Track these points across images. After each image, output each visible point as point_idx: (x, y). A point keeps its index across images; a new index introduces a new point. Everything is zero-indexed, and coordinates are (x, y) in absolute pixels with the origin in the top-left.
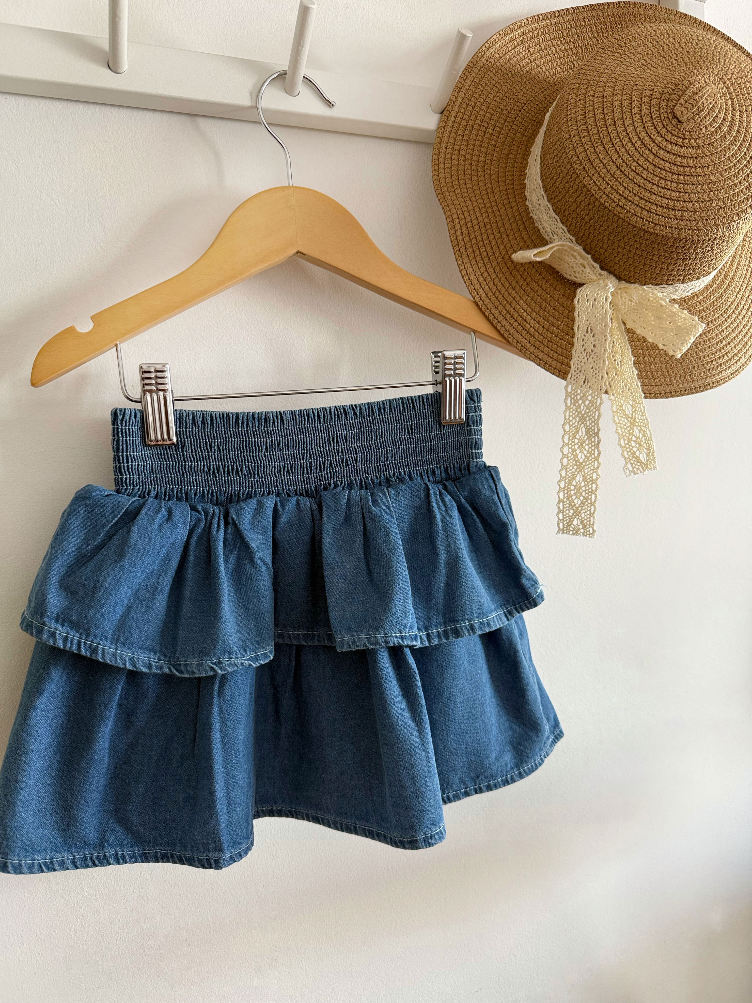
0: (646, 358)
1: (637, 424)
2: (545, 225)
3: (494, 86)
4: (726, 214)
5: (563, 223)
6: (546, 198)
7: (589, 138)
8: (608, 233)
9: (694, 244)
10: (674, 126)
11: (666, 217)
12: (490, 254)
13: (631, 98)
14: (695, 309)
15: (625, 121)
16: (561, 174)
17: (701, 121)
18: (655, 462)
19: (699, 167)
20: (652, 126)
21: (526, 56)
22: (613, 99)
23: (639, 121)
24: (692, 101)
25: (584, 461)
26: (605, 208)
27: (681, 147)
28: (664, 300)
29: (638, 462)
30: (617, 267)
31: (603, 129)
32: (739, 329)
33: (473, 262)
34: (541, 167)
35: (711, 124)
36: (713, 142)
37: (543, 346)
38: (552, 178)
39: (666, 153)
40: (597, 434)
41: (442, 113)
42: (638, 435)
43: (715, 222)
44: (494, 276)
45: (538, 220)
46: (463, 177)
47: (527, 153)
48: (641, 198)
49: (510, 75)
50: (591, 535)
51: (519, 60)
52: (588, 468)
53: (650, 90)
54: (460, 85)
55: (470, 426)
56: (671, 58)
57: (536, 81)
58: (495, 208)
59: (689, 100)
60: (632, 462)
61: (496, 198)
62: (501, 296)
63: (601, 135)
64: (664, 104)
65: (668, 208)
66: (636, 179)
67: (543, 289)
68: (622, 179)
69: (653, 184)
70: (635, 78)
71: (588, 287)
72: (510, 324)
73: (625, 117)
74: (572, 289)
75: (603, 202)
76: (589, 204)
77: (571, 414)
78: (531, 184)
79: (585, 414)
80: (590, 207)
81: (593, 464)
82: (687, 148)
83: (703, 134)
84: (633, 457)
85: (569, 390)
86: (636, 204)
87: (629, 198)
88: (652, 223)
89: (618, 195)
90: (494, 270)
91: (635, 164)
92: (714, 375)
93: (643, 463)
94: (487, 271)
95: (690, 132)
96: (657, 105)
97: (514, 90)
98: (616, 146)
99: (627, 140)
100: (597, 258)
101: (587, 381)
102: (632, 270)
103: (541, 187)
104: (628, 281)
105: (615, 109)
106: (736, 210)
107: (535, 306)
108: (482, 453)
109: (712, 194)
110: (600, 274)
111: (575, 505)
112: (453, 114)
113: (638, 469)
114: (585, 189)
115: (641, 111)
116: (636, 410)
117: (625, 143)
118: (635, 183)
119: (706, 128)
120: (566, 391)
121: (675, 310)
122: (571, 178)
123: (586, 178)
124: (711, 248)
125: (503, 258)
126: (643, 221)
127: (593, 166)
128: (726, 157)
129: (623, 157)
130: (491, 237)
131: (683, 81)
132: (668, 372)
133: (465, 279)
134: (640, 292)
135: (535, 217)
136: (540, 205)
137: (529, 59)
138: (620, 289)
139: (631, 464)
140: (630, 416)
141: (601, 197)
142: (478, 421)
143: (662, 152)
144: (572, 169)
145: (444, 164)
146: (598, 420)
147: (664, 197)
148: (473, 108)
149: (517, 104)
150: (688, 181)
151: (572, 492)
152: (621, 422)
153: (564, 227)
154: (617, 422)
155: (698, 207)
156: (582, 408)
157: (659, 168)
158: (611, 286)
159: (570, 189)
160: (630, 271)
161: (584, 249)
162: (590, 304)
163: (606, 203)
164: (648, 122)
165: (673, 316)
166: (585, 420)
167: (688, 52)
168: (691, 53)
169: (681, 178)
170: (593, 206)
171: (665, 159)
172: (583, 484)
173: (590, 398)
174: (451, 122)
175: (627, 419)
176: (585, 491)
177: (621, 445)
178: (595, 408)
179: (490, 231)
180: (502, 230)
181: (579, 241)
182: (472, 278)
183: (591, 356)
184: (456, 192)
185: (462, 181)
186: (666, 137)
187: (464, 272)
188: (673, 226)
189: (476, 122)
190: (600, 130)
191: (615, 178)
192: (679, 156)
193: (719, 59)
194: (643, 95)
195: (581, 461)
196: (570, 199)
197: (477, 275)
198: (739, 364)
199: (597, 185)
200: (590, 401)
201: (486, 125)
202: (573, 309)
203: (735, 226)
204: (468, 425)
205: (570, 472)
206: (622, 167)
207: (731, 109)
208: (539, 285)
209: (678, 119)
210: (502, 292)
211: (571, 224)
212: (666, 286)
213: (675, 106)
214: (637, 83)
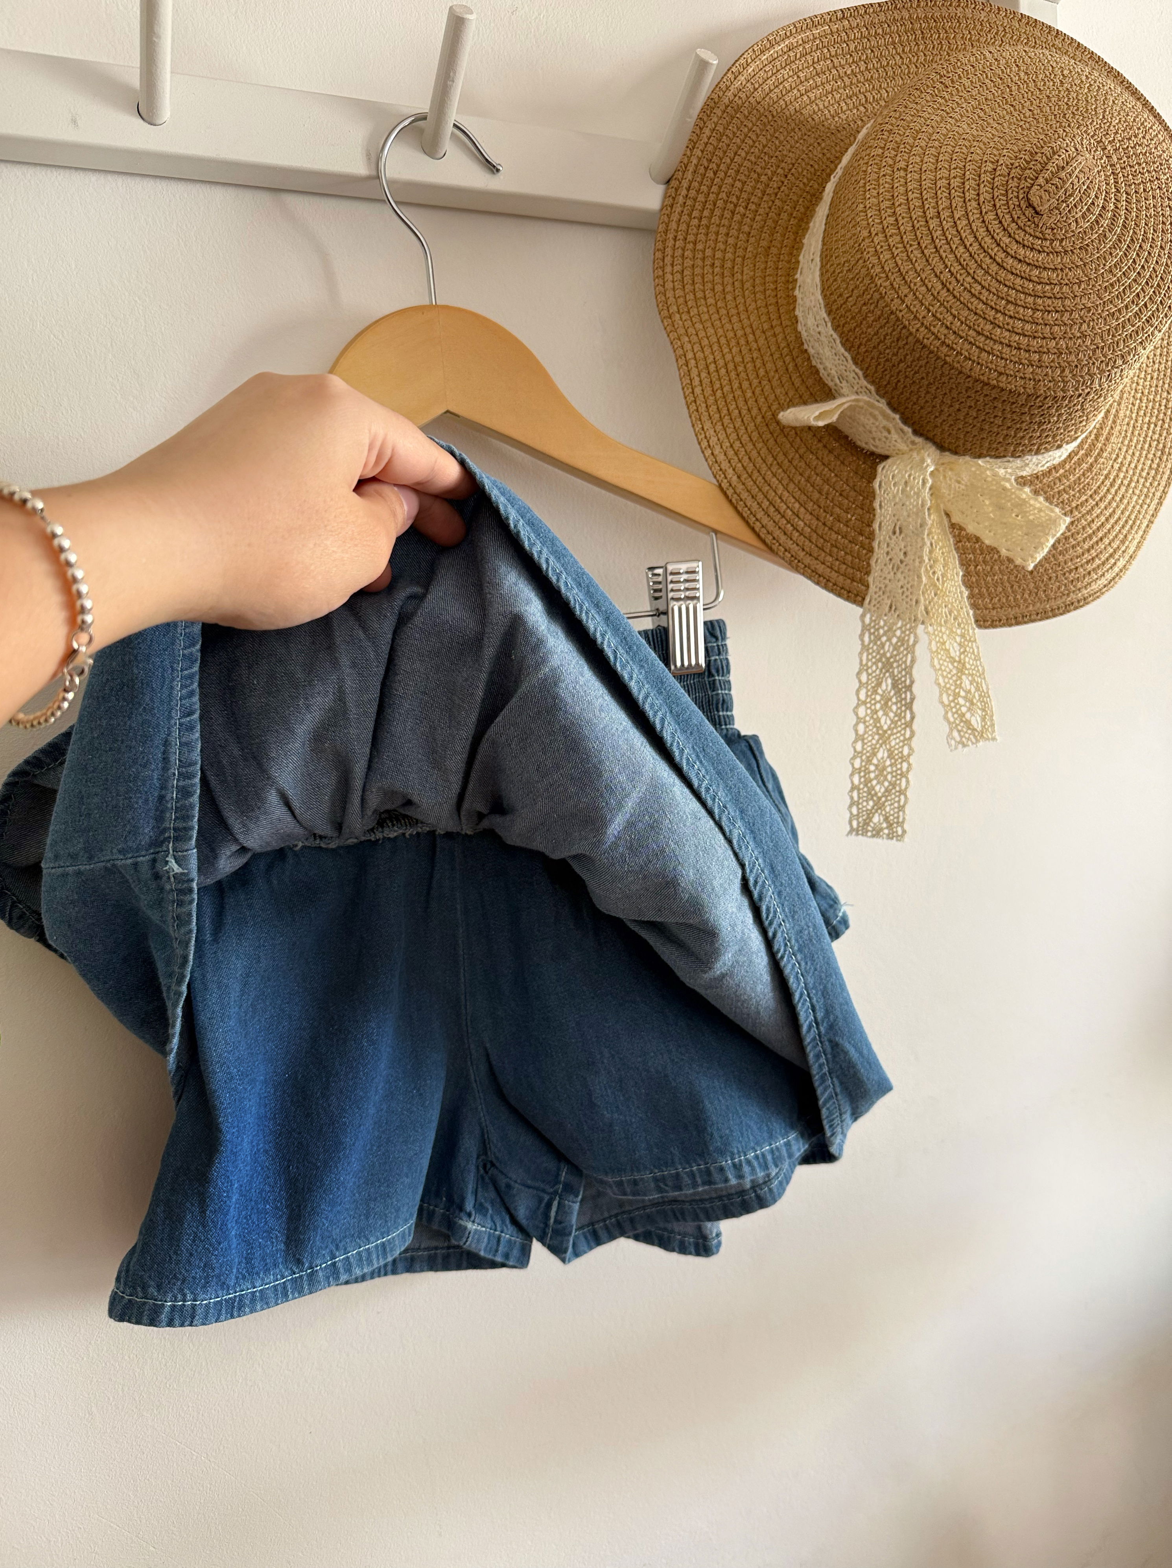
0: (979, 567)
1: (967, 672)
2: (828, 365)
3: (746, 136)
4: (1106, 357)
5: (856, 363)
6: (829, 324)
7: (899, 237)
8: (926, 383)
9: (1056, 402)
10: (1029, 220)
11: (1015, 363)
12: (744, 412)
13: (964, 175)
14: (1052, 489)
15: (955, 212)
16: (855, 291)
17: (1069, 211)
18: (994, 731)
19: (1067, 284)
20: (994, 219)
21: (793, 85)
22: (935, 176)
23: (975, 211)
24: (1056, 181)
25: (889, 728)
26: (924, 347)
27: (1039, 252)
28: (1009, 480)
29: (969, 728)
30: (938, 431)
31: (921, 223)
32: (1116, 516)
33: (719, 427)
34: (822, 275)
35: (1083, 217)
36: (1087, 245)
37: (823, 554)
38: (841, 295)
39: (1016, 263)
40: (909, 688)
41: (668, 182)
42: (968, 688)
43: (1089, 370)
44: (750, 446)
45: (816, 355)
46: (701, 287)
47: (796, 246)
48: (979, 333)
49: (770, 118)
50: (900, 838)
51: (784, 93)
52: (895, 739)
53: (992, 162)
54: (695, 138)
55: (713, 676)
56: (1023, 107)
57: (809, 127)
58: (751, 338)
59: (1051, 179)
60: (959, 728)
61: (752, 320)
62: (760, 478)
63: (918, 233)
64: (1013, 184)
65: (1020, 349)
66: (972, 303)
67: (824, 464)
68: (950, 303)
69: (997, 311)
70: (969, 141)
71: (894, 463)
72: (774, 522)
73: (954, 205)
74: (869, 463)
75: (921, 338)
76: (898, 340)
77: (870, 657)
78: (805, 299)
79: (891, 657)
80: (901, 344)
81: (903, 732)
82: (1048, 254)
83: (1073, 231)
84: (962, 721)
85: (867, 620)
86: (971, 343)
87: (961, 333)
88: (995, 371)
89: (944, 327)
90: (750, 437)
91: (969, 279)
92: (1079, 589)
93: (976, 730)
94: (739, 439)
95: (1053, 229)
96: (1003, 185)
97: (777, 142)
98: (941, 251)
99: (958, 242)
100: (908, 418)
101: (893, 608)
102: (962, 436)
103: (822, 306)
104: (956, 453)
105: (939, 192)
106: (1120, 350)
107: (813, 492)
108: (732, 716)
109: (1085, 326)
110: (913, 443)
111: (876, 794)
112: (685, 184)
113: (968, 739)
114: (892, 316)
115: (978, 195)
116: (965, 651)
117: (954, 247)
118: (969, 309)
119: (1077, 222)
120: (863, 622)
121: (1024, 496)
122: (871, 298)
123: (896, 300)
124: (1082, 406)
125: (763, 417)
126: (981, 369)
127: (906, 282)
128: (1107, 268)
129: (952, 269)
130: (745, 385)
131: (1042, 147)
132: (1012, 587)
133: (707, 455)
134: (973, 469)
135: (811, 351)
136: (819, 333)
137: (798, 90)
138: (943, 464)
139: (959, 731)
140: (957, 659)
141: (917, 330)
142: (725, 669)
143: (1010, 261)
144: (873, 285)
145: (672, 265)
146: (911, 667)
147: (1013, 331)
148: (715, 173)
149: (783, 165)
150: (1049, 306)
151: (872, 775)
152: (943, 668)
153: (857, 370)
154: (938, 667)
155: (1064, 346)
156: (886, 648)
157: (1006, 286)
158: (929, 461)
159: (869, 315)
160: (958, 438)
161: (889, 404)
162: (898, 490)
163: (925, 340)
164: (990, 213)
165: (1021, 505)
166: (892, 666)
167: (1048, 97)
168: (1053, 99)
169: (1040, 301)
170: (904, 342)
171: (1014, 271)
172: (888, 763)
173: (898, 633)
174: (681, 198)
175: (953, 664)
176: (891, 773)
177: (942, 703)
178: (906, 649)
179: (743, 375)
180: (762, 372)
181: (882, 390)
182: (716, 452)
183: (900, 570)
184: (692, 314)
185: (699, 294)
186: (1017, 237)
187: (704, 444)
188: (1027, 376)
189: (720, 197)
190: (917, 226)
191: (939, 301)
192: (1036, 267)
193: (1096, 108)
194: (982, 171)
195: (885, 727)
196: (869, 330)
197: (724, 448)
198: (1116, 569)
199: (912, 313)
200: (899, 638)
201: (734, 199)
202: (872, 495)
203: (1118, 375)
204: (710, 675)
205: (869, 744)
206: (950, 283)
207: (1114, 190)
208: (817, 458)
209: (1034, 208)
210: (763, 473)
211: (869, 366)
212: (1011, 459)
213: (1030, 188)
214: (972, 150)
